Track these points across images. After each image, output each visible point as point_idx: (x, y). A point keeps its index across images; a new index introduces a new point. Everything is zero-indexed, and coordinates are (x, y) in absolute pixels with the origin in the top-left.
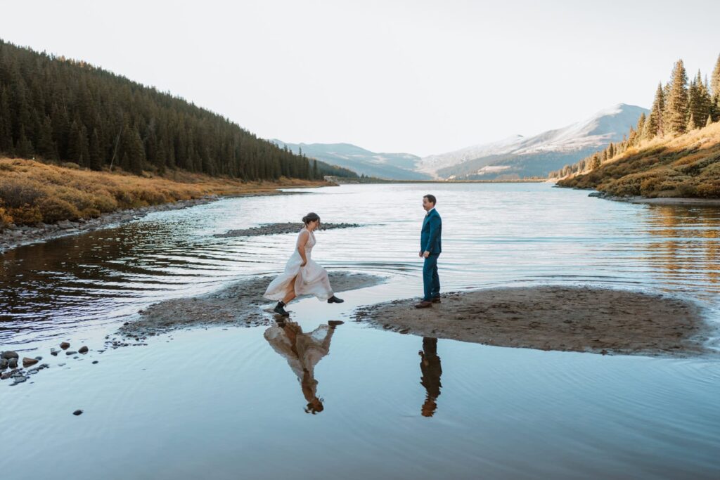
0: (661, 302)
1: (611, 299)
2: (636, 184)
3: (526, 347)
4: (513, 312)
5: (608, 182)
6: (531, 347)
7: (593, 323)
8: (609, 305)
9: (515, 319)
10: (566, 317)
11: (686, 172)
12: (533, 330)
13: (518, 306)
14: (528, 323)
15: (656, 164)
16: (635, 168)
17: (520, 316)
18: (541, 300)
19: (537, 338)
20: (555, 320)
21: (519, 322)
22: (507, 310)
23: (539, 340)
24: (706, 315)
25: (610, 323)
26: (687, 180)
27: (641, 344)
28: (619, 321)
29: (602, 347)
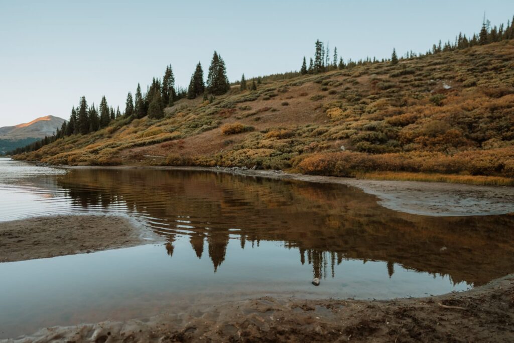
0: (106, 219)
1: (79, 221)
2: (65, 159)
3: (36, 258)
4: (16, 237)
5: (47, 158)
6: (39, 257)
7: (74, 236)
8: (79, 224)
9: (19, 241)
10: (56, 235)
11: (92, 152)
12: (36, 246)
13: (18, 233)
14: (31, 242)
15: (73, 148)
16: (62, 150)
17: (22, 239)
18: (33, 227)
19: (42, 251)
20: (49, 238)
21: (23, 243)
22: (11, 236)
23: (43, 252)
24: (132, 223)
25: (85, 234)
26: (93, 157)
27: (108, 243)
28: (89, 233)
29: (86, 249)
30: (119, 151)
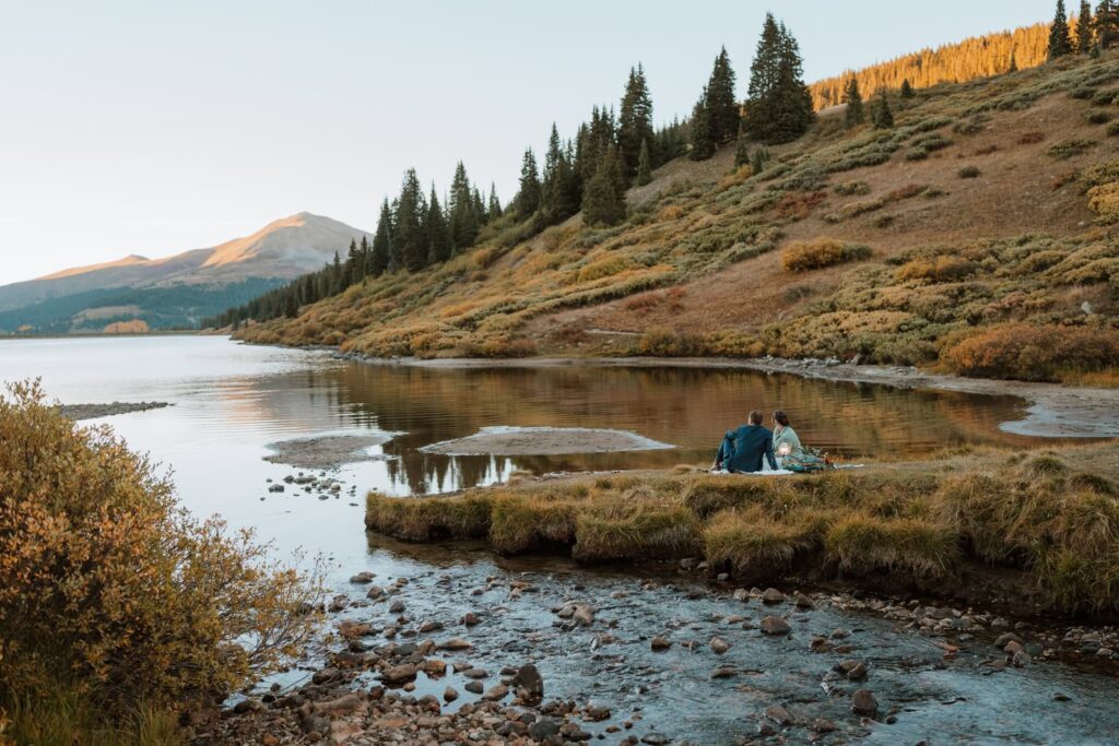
2: (405, 342)
11: (461, 325)
30: (527, 322)
